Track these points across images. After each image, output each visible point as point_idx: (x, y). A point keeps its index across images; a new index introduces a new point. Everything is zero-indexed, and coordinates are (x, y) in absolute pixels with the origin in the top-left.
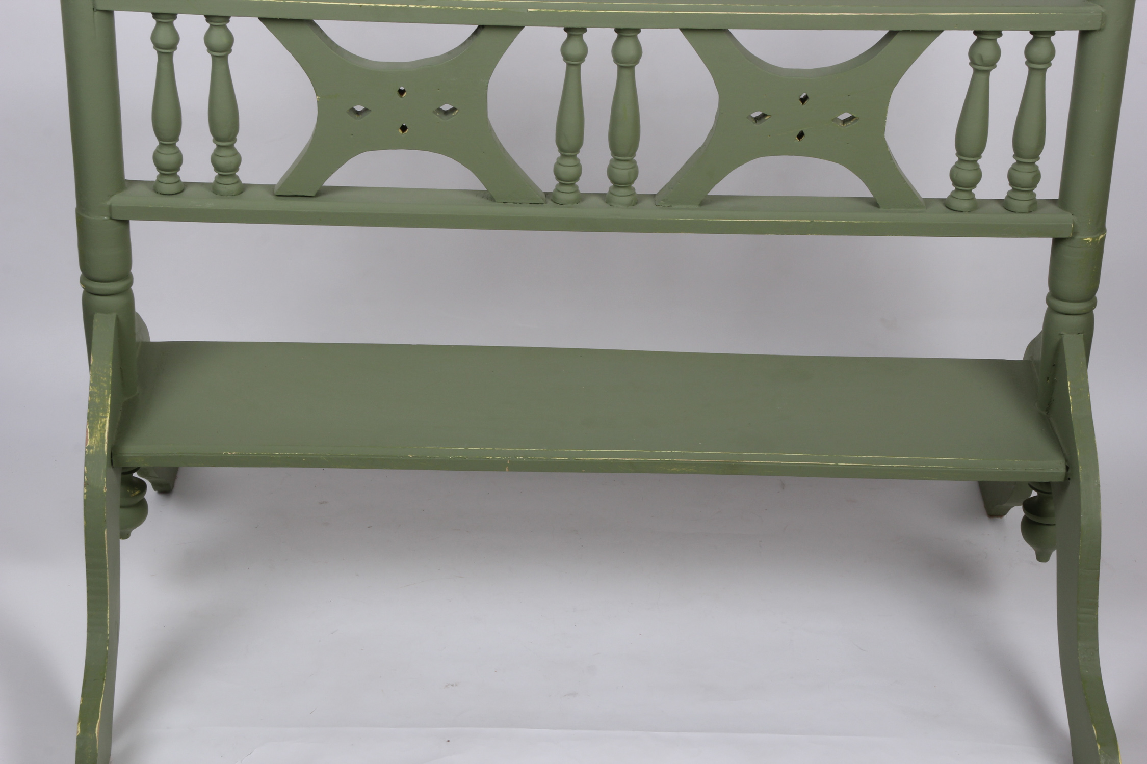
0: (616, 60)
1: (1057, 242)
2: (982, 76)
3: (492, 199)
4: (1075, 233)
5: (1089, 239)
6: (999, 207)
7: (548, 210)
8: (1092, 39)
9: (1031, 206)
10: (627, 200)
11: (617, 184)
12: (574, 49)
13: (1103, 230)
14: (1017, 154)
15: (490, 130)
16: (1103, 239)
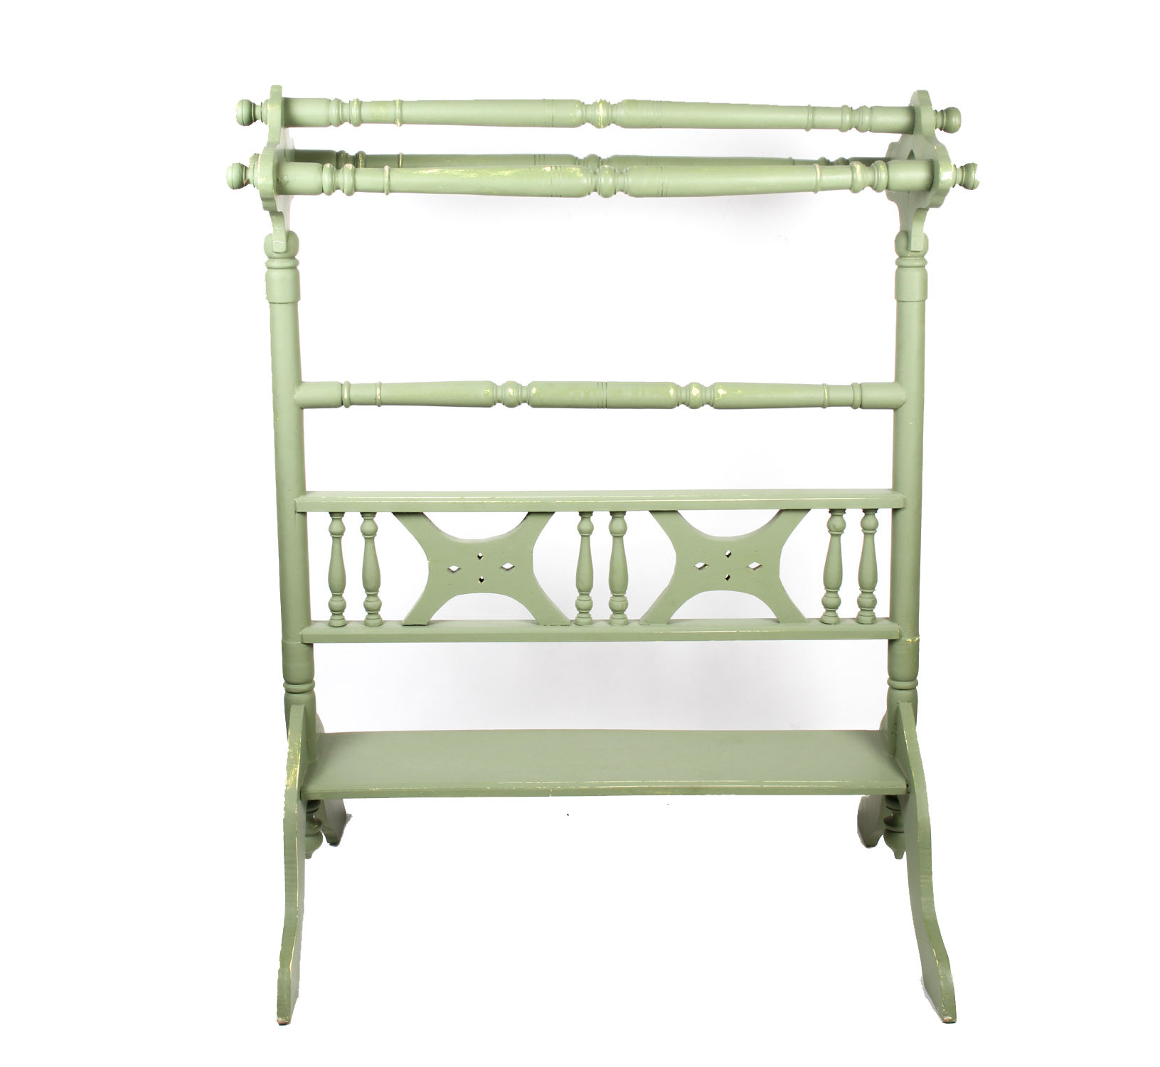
0: (612, 532)
1: (891, 642)
2: (836, 539)
3: (538, 624)
4: (901, 636)
5: (910, 640)
6: (854, 622)
7: (573, 629)
8: (900, 514)
9: (872, 620)
10: (622, 621)
11: (615, 611)
12: (585, 526)
13: (917, 634)
14: (862, 587)
15: (535, 579)
16: (918, 640)
